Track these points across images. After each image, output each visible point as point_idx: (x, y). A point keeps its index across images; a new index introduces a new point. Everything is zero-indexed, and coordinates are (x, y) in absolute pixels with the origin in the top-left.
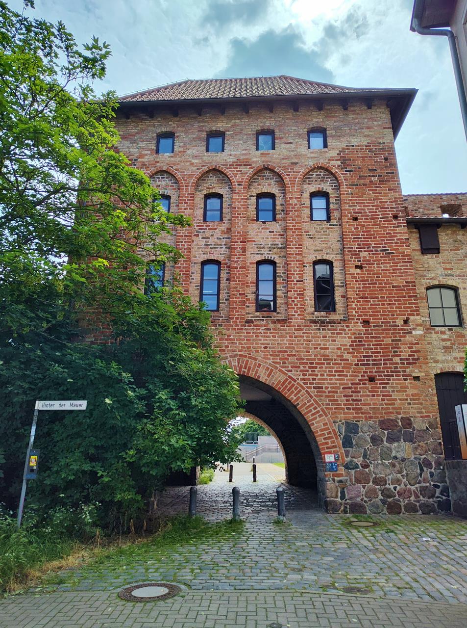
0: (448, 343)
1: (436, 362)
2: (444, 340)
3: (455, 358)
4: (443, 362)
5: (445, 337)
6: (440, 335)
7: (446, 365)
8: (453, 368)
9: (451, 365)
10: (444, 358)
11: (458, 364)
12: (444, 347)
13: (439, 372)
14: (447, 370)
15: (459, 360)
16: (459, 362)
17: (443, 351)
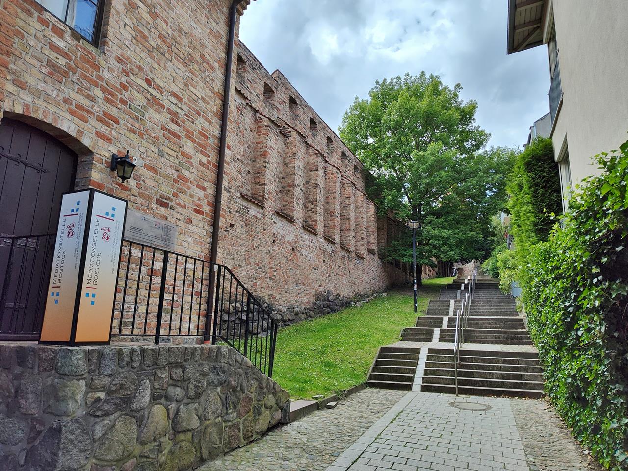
0: (62, 61)
1: (22, 85)
2: (54, 47)
3: (66, 101)
4: (37, 93)
5: (61, 44)
6: (48, 32)
7: (40, 102)
8: (55, 119)
9: (52, 109)
10: (41, 86)
11: (69, 117)
12: (50, 64)
13: (19, 110)
14: (39, 116)
15: (73, 107)
16: (72, 113)
17: (44, 70)
